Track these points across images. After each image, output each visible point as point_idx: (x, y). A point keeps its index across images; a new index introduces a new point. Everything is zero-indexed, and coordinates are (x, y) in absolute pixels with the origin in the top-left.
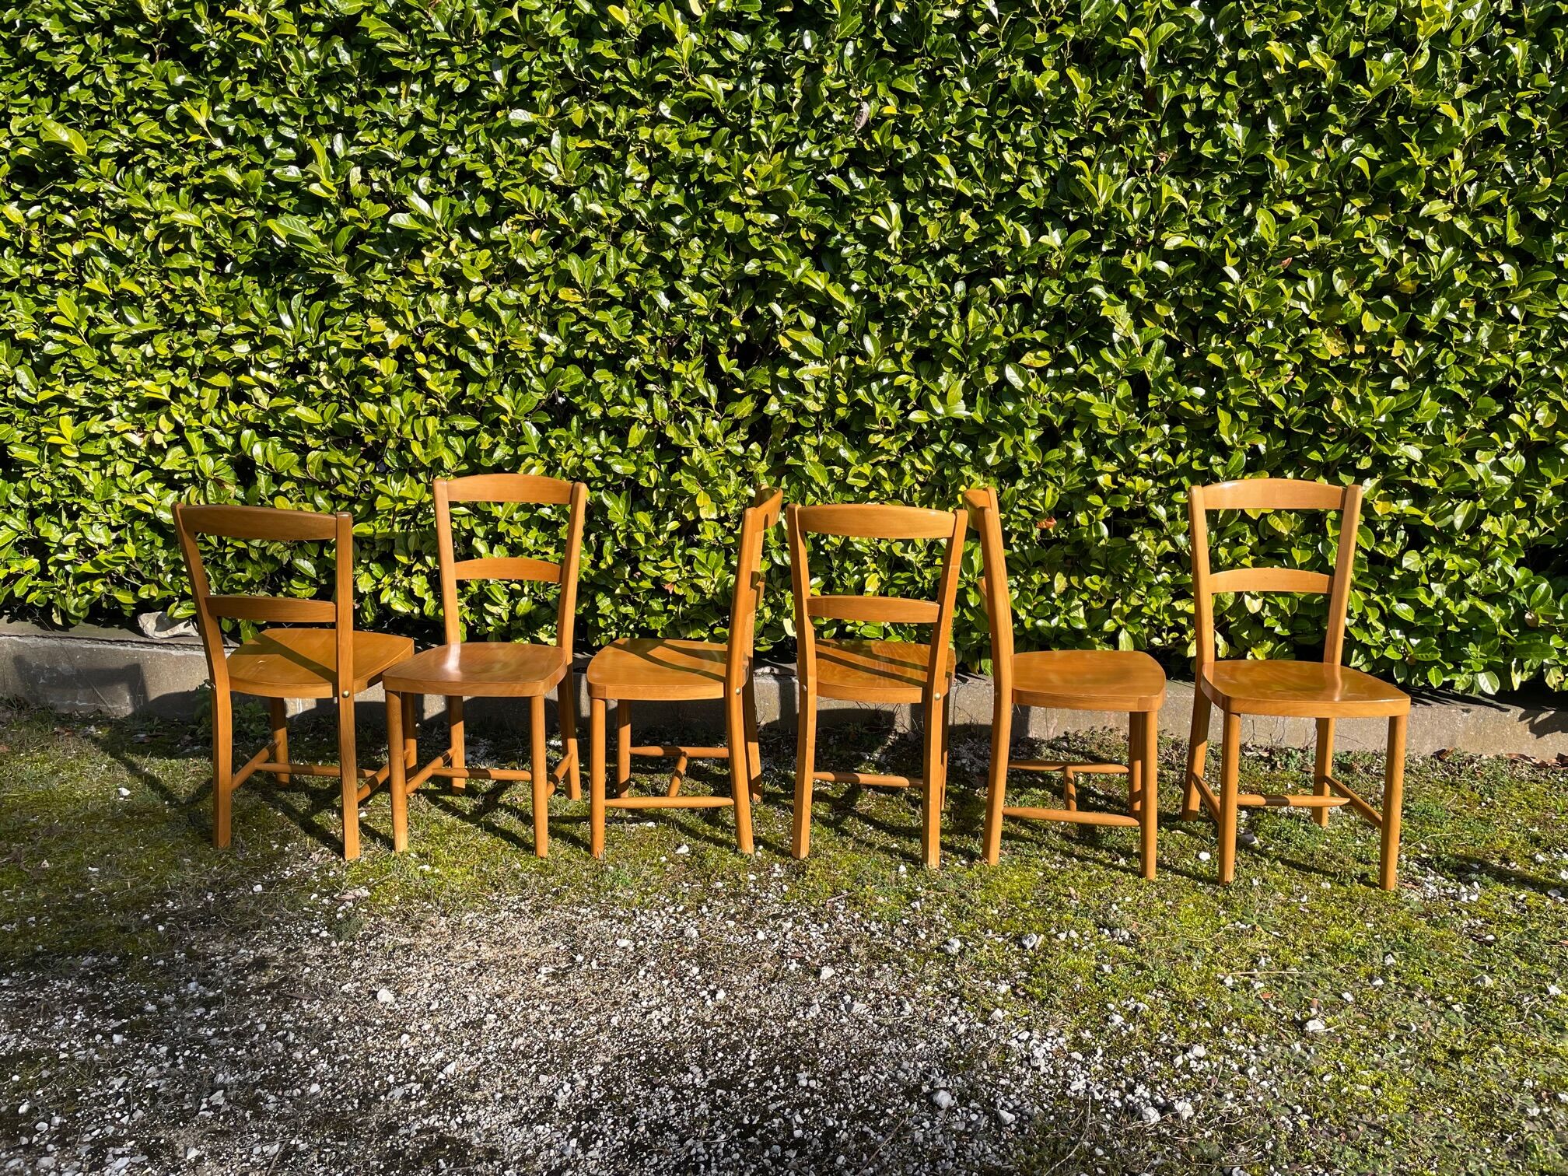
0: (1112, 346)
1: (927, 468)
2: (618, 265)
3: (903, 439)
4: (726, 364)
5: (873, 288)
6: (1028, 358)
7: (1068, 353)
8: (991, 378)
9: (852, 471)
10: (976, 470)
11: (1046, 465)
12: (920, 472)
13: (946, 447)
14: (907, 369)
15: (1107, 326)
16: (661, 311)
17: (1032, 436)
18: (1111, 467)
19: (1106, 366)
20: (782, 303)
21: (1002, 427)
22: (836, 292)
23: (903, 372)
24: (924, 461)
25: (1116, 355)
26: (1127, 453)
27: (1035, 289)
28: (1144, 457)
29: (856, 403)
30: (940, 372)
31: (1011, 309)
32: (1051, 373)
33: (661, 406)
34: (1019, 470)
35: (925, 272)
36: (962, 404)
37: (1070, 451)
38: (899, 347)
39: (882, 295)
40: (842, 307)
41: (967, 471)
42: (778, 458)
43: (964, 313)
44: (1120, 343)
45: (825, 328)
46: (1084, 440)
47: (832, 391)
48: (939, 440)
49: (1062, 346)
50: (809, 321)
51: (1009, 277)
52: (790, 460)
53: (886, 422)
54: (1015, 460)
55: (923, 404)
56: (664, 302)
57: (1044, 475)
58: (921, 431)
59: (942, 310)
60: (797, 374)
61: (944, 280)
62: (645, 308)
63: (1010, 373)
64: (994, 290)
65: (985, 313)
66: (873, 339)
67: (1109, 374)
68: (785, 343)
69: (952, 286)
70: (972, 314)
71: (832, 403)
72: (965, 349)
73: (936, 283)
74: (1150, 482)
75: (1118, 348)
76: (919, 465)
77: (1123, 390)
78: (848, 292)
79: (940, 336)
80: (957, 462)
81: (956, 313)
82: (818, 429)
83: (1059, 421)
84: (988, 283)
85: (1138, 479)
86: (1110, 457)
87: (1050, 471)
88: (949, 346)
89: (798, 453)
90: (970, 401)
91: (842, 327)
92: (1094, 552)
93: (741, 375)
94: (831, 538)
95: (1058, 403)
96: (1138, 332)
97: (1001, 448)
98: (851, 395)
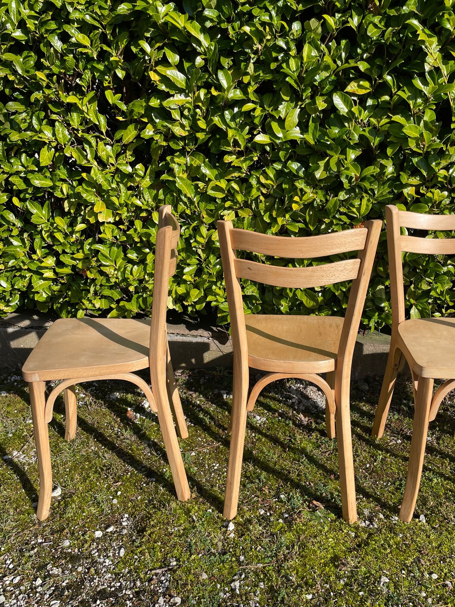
0: (422, 75)
1: (269, 182)
2: (19, 13)
3: (251, 159)
4: (111, 97)
5: (224, 26)
6: (352, 87)
7: (385, 83)
8: (321, 104)
9: (211, 184)
10: (307, 184)
11: (363, 179)
12: (263, 186)
13: (285, 165)
14: (252, 97)
16: (55, 50)
17: (352, 155)
18: (415, 181)
19: (417, 93)
20: (150, 42)
21: (329, 147)
22: (194, 29)
23: (249, 101)
24: (267, 177)
25: (426, 83)
26: (430, 169)
27: (360, 25)
28: (443, 172)
29: (215, 131)
30: (280, 101)
31: (339, 43)
32: (370, 102)
33: (63, 134)
34: (341, 183)
35: (267, 10)
36: (297, 129)
37: (383, 167)
38: (246, 79)
39: (231, 32)
40: (199, 43)
41: (300, 184)
43: (300, 49)
44: (430, 72)
45: (186, 65)
46: (395, 158)
47: (194, 120)
48: (279, 160)
49: (380, 77)
50: (174, 58)
51: (338, 15)
52: (164, 177)
53: (236, 143)
54: (338, 175)
55: (267, 130)
56: (58, 44)
57: (360, 187)
58: (264, 152)
59: (281, 43)
60: (165, 103)
61: (283, 18)
62: (43, 49)
63: (337, 100)
64: (324, 25)
65: (317, 48)
66: (226, 75)
67: (419, 101)
68: (154, 77)
69: (290, 25)
70: (306, 48)
71: (195, 128)
72: (300, 79)
73: (277, 22)
74: (446, 193)
75: (428, 77)
76: (263, 180)
77: (429, 116)
78: (204, 30)
79: (280, 67)
80: (293, 177)
81: (293, 46)
82: (184, 151)
83: (375, 142)
84: (319, 17)
85: (437, 191)
86: (415, 172)
87: (367, 185)
88: (286, 75)
89: (171, 171)
90: (303, 126)
91: (199, 61)
93: (124, 107)
94: (199, 239)
95: (375, 127)
96: (445, 63)
97: (327, 165)
98: (208, 122)
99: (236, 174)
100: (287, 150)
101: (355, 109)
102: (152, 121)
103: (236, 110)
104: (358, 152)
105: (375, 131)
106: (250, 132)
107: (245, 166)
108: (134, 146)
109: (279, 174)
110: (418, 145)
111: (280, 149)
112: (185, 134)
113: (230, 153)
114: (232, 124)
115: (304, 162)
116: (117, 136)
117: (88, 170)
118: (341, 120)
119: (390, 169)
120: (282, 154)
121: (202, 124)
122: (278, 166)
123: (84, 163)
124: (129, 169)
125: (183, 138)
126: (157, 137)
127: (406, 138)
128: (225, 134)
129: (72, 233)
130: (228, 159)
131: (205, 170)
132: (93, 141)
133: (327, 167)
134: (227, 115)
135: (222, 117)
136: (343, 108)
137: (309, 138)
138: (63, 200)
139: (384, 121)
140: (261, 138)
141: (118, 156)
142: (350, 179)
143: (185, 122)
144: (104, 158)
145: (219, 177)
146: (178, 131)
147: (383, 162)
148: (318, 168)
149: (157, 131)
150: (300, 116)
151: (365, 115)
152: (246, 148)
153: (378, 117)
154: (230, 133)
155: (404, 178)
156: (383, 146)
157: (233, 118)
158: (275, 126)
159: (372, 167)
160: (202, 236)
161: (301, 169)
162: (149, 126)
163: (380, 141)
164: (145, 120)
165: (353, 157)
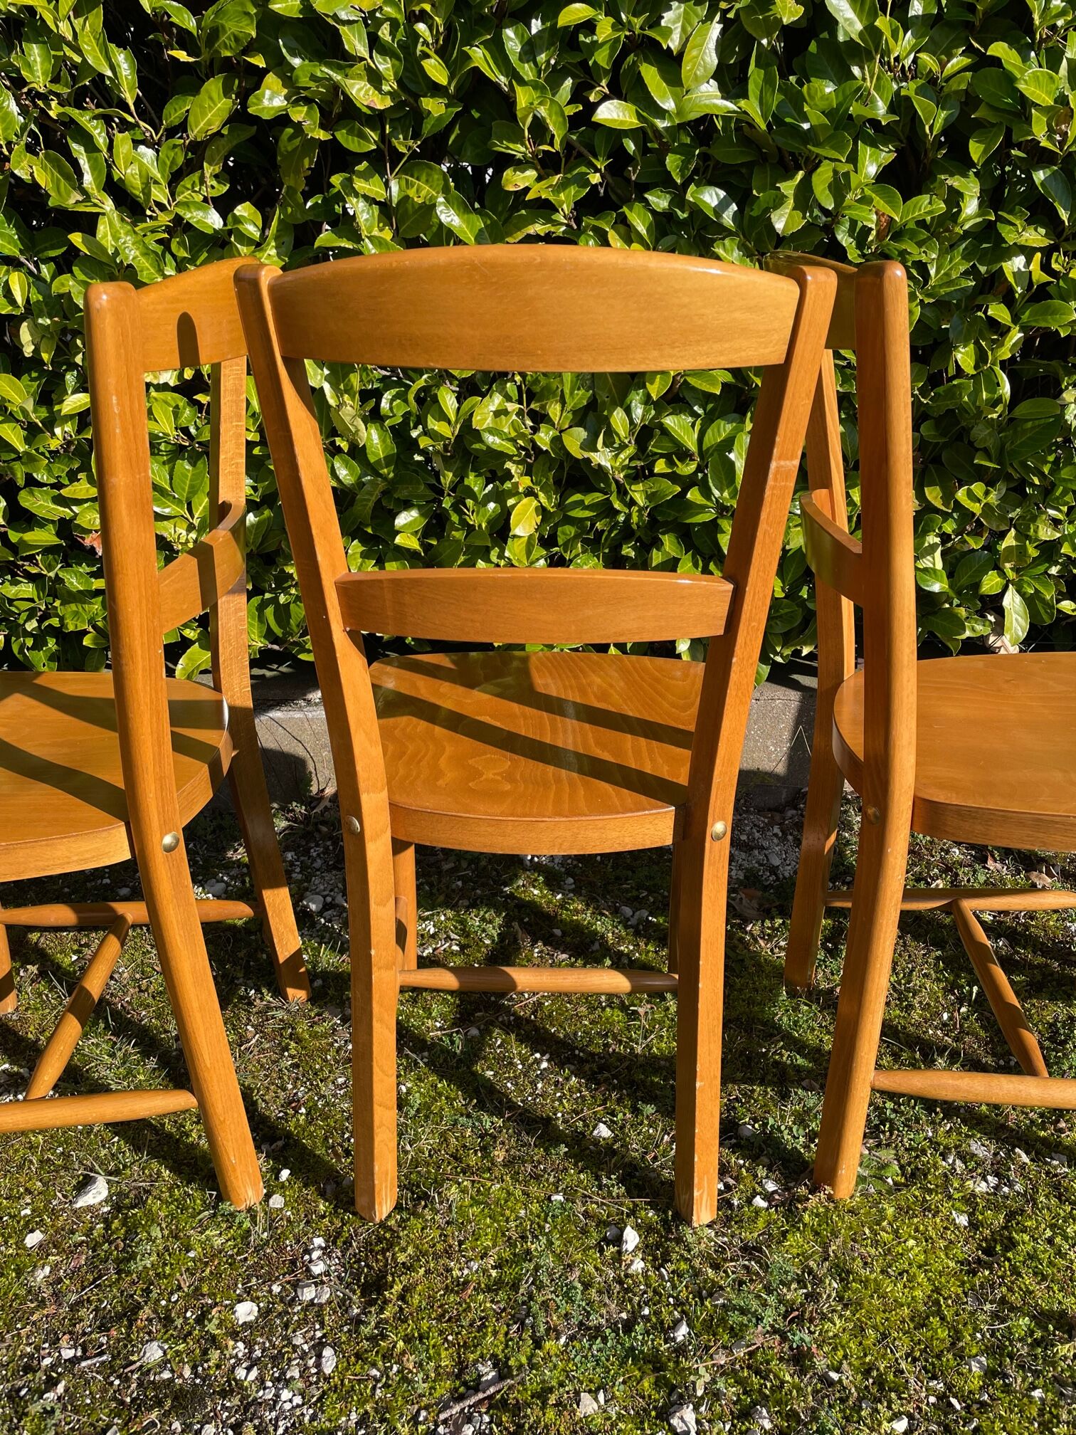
13: (680, 197)
17: (872, 162)
29: (469, 84)
36: (711, 88)
46: (991, 168)
82: (383, 160)
94: (433, 424)
95: (932, 81)
97: (805, 191)
98: (454, 62)
99: (537, 229)
100: (685, 151)
101: (882, 23)
102: (279, 65)
103: (536, 25)
104: (886, 155)
105: (934, 89)
106: (578, 95)
107: (565, 202)
108: (224, 146)
109: (663, 224)
110: (1051, 131)
111: (665, 149)
112: (382, 103)
113: (520, 164)
114: (527, 71)
115: (736, 184)
116: (173, 113)
117: (88, 223)
119: (970, 207)
120: (672, 162)
121: (435, 70)
122: (660, 201)
123: (72, 200)
124: (213, 220)
125: (376, 119)
126: (299, 114)
128: (507, 103)
129: (50, 423)
130: (516, 180)
131: (448, 216)
132: (98, 133)
134: (512, 39)
135: (497, 48)
136: (848, 19)
137: (751, 113)
138: (14, 321)
140: (613, 113)
141: (175, 180)
143: (385, 66)
144: (135, 185)
145: (487, 237)
146: (361, 92)
147: (956, 182)
148: (779, 201)
149: (297, 95)
150: (723, 47)
151: (905, 44)
152: (568, 146)
153: (941, 50)
154: (523, 98)
155: (1012, 229)
157: (530, 50)
158: (650, 74)
159: (925, 199)
160: (443, 417)
161: (728, 206)
162: (271, 79)
163: (946, 120)
164: (259, 61)
165: (872, 170)
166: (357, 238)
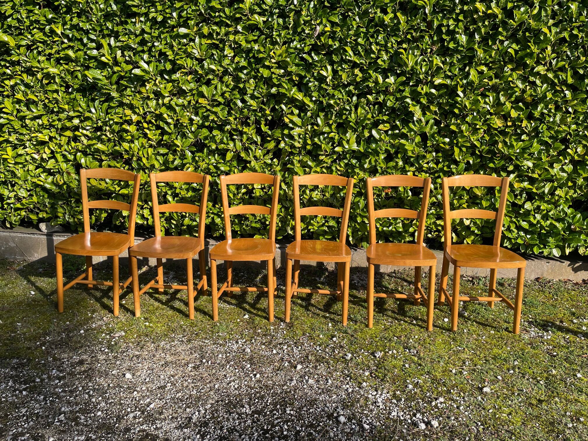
0: (413, 122)
1: (342, 169)
2: (222, 89)
3: (333, 158)
4: (264, 128)
5: (321, 99)
6: (381, 127)
7: (396, 124)
8: (367, 134)
9: (313, 170)
10: (361, 170)
11: (388, 168)
12: (339, 170)
13: (349, 161)
14: (334, 131)
15: (412, 114)
16: (239, 107)
17: (382, 157)
18: (413, 169)
19: (411, 130)
20: (286, 105)
21: (371, 153)
22: (307, 101)
23: (332, 132)
24: (341, 166)
25: (415, 125)
26: (419, 164)
27: (384, 100)
28: (425, 165)
29: (314, 144)
30: (347, 132)
31: (374, 107)
32: (390, 132)
33: (239, 144)
34: (377, 170)
35: (341, 93)
36: (355, 145)
37: (397, 163)
38: (331, 122)
39: (324, 102)
40: (309, 106)
41: (357, 170)
42: (285, 164)
43: (356, 109)
44: (417, 121)
45: (302, 114)
46: (403, 159)
47: (305, 140)
48: (346, 158)
49: (394, 122)
50: (296, 112)
51: (374, 95)
52: (289, 166)
53: (326, 151)
54: (376, 166)
55: (340, 144)
56: (240, 104)
57: (387, 172)
58: (340, 155)
59: (348, 108)
60: (292, 132)
61: (349, 96)
62: (232, 106)
63: (374, 132)
64: (368, 100)
65: (364, 109)
66: (321, 119)
67: (412, 133)
68: (287, 120)
69: (351, 98)
70: (359, 109)
71: (305, 144)
72: (357, 123)
73: (345, 97)
74: (428, 175)
75: (416, 123)
76: (339, 168)
77: (418, 139)
78: (311, 101)
79: (347, 118)
80: (353, 167)
81: (353, 109)
82: (299, 154)
83: (393, 151)
84: (365, 97)
85: (423, 174)
86: (412, 165)
87: (389, 171)
88: (350, 122)
89: (293, 164)
90: (358, 143)
91: (309, 114)
92: (406, 201)
93: (270, 133)
94: (305, 196)
95: (392, 144)
96: (424, 117)
97: (370, 161)
98: (312, 140)
99: (325, 165)
100: (350, 154)
101: (383, 137)
102: (283, 139)
103: (326, 135)
104: (385, 155)
105: (393, 146)
106: (332, 145)
107: (329, 161)
108: (273, 151)
109: (346, 165)
110: (413, 153)
111: (347, 154)
112: (300, 146)
113: (322, 155)
114: (324, 142)
115: (359, 159)
116: (265, 146)
117: (250, 162)
118: (376, 141)
119: (401, 163)
120: (348, 156)
121: (309, 142)
122: (346, 161)
123: (248, 159)
124: (269, 162)
125: (299, 148)
126: (286, 148)
127: (407, 150)
128: (321, 147)
130: (321, 158)
131: (310, 163)
132: (254, 149)
133: (370, 162)
134: (321, 138)
135: (319, 139)
136: (377, 136)
137: (362, 149)
139: (397, 141)
140: (337, 149)
141: (264, 156)
142: (381, 168)
143: (300, 140)
144: (258, 157)
145: (316, 166)
146: (297, 144)
147: (397, 160)
148: (366, 163)
149: (286, 144)
150: (357, 138)
151: (387, 138)
152: (331, 153)
153: (394, 140)
154: (323, 146)
155: (407, 168)
156: (397, 153)
157: (324, 139)
158: (344, 143)
159: (392, 162)
160: (306, 195)
161: (357, 163)
162: (282, 142)
164: (280, 139)
165: (383, 157)
166: (294, 165)
